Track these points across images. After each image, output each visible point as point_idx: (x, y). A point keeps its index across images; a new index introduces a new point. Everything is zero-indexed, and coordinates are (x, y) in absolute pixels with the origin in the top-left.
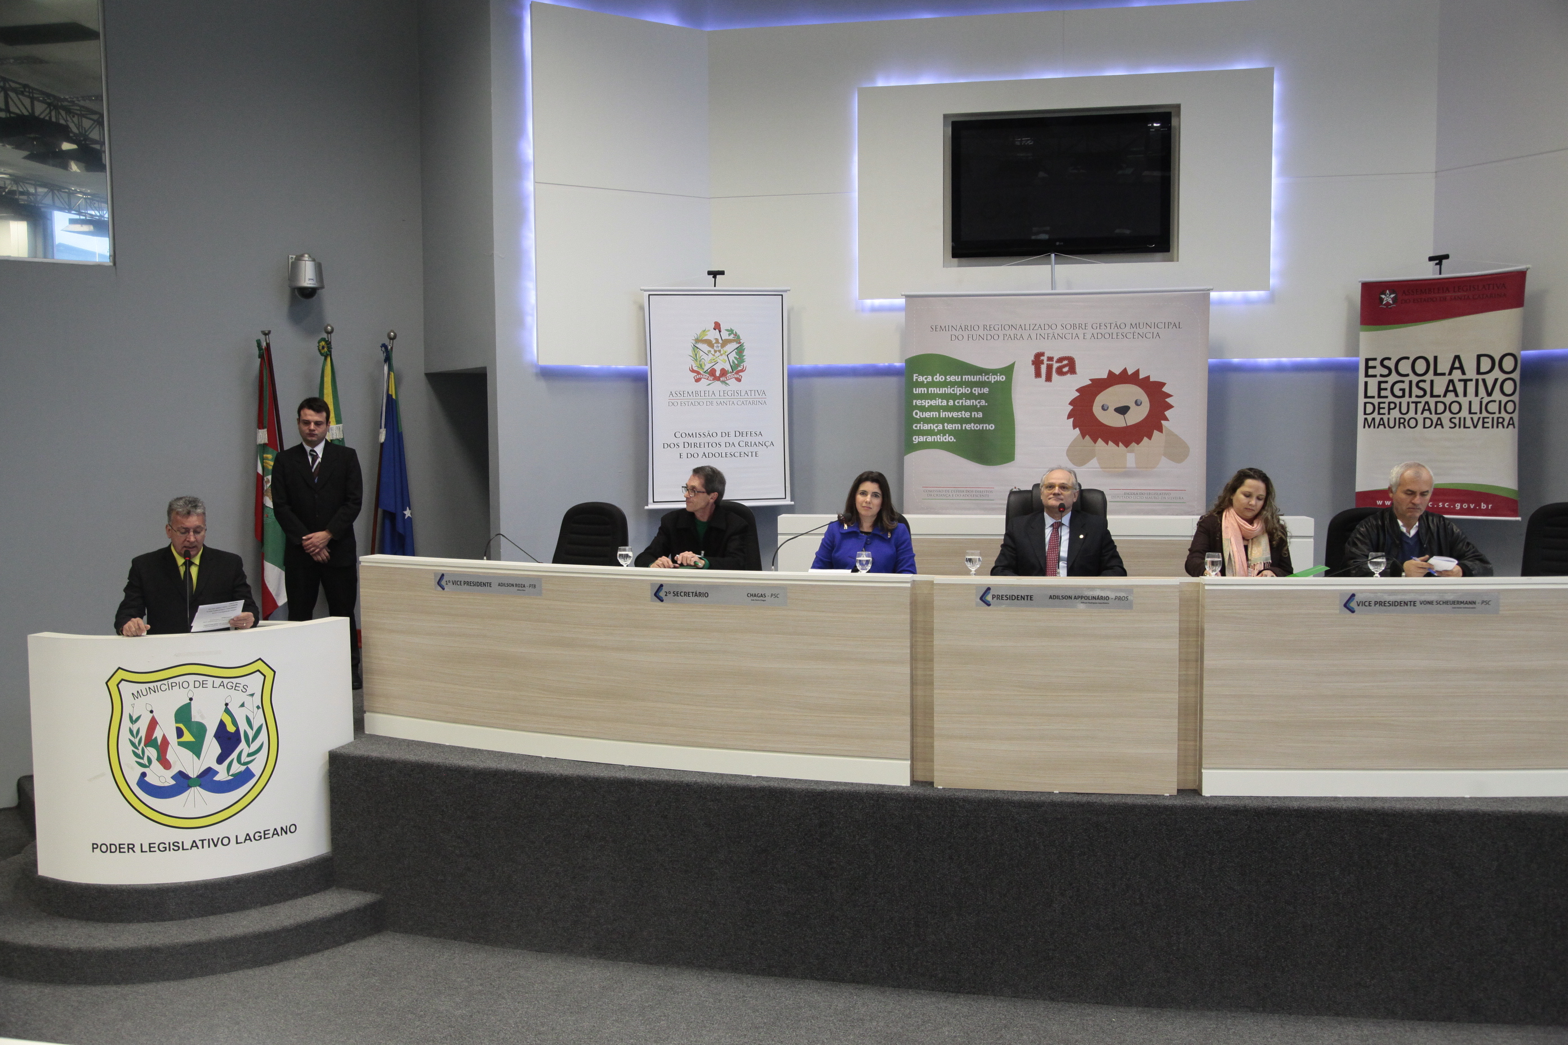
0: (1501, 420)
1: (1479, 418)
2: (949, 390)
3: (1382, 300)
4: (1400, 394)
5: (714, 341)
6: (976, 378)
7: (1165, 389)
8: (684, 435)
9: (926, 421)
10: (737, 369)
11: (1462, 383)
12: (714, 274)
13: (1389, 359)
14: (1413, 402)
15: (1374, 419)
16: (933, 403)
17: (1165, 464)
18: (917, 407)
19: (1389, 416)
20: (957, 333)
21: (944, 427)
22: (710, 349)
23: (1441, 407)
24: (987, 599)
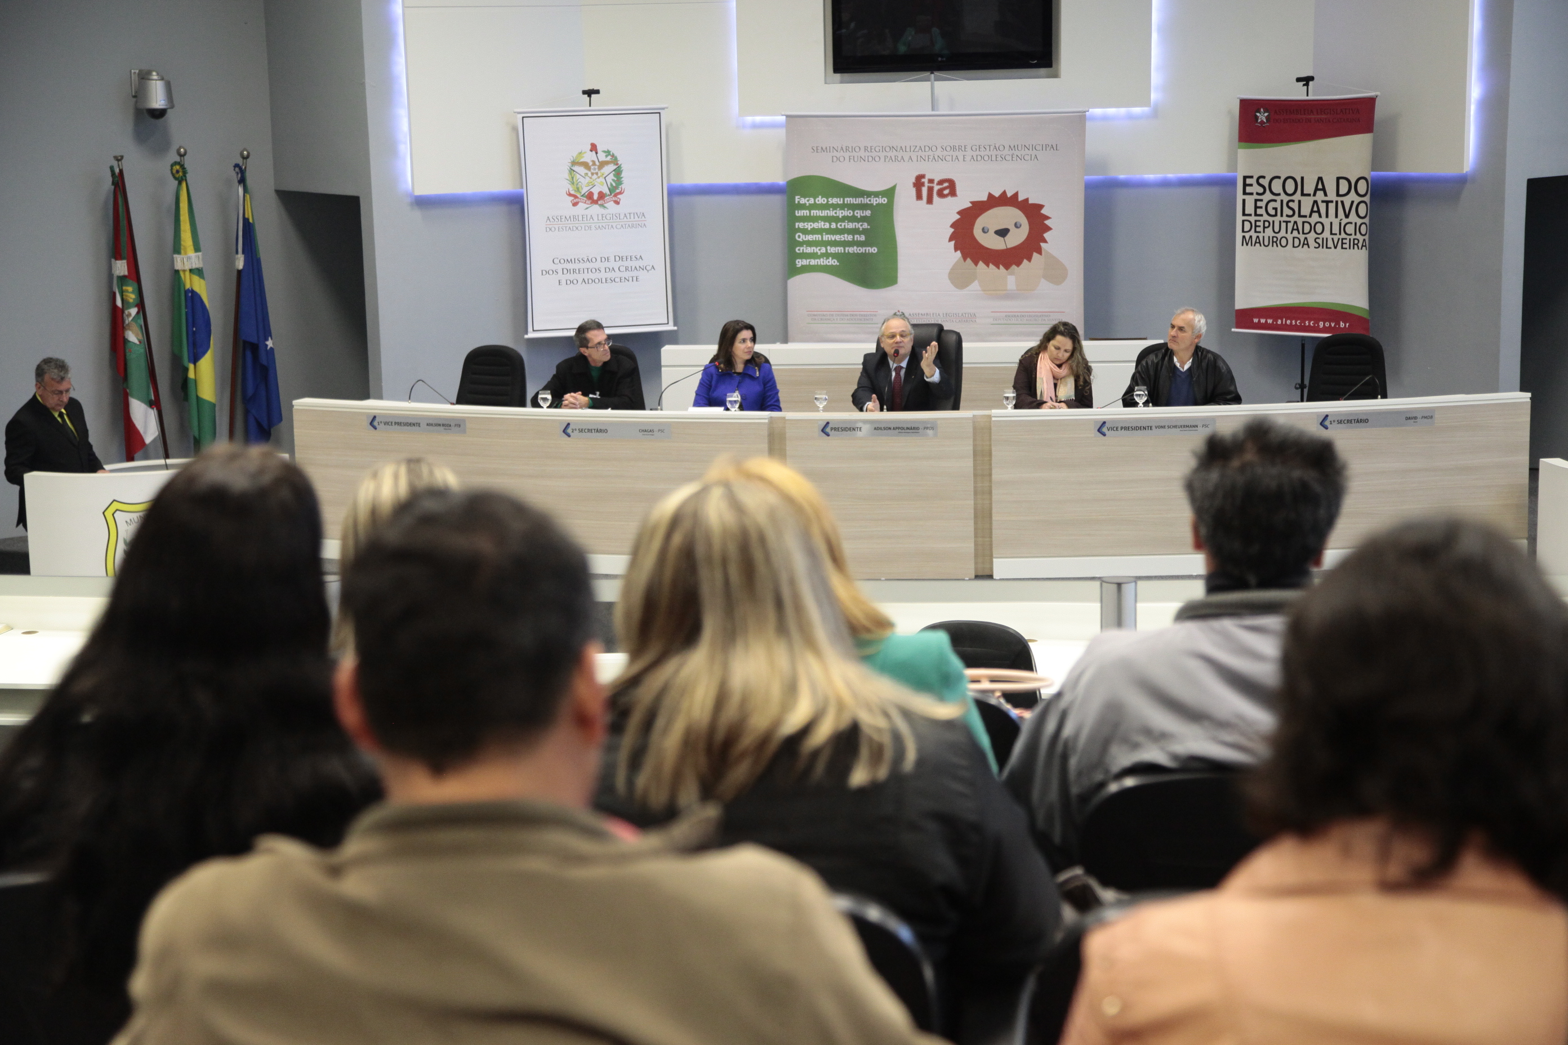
0: (1356, 242)
1: (1339, 239)
2: (831, 213)
3: (1257, 118)
4: (1273, 212)
5: (591, 164)
6: (858, 201)
7: (1043, 211)
8: (562, 261)
9: (809, 244)
10: (615, 192)
11: (1325, 204)
12: (589, 93)
13: (1264, 177)
14: (1284, 222)
15: (1251, 237)
16: (815, 225)
17: (1044, 286)
18: (799, 230)
19: (1264, 234)
20: (838, 155)
21: (826, 250)
22: (587, 171)
23: (1307, 227)
24: (828, 430)
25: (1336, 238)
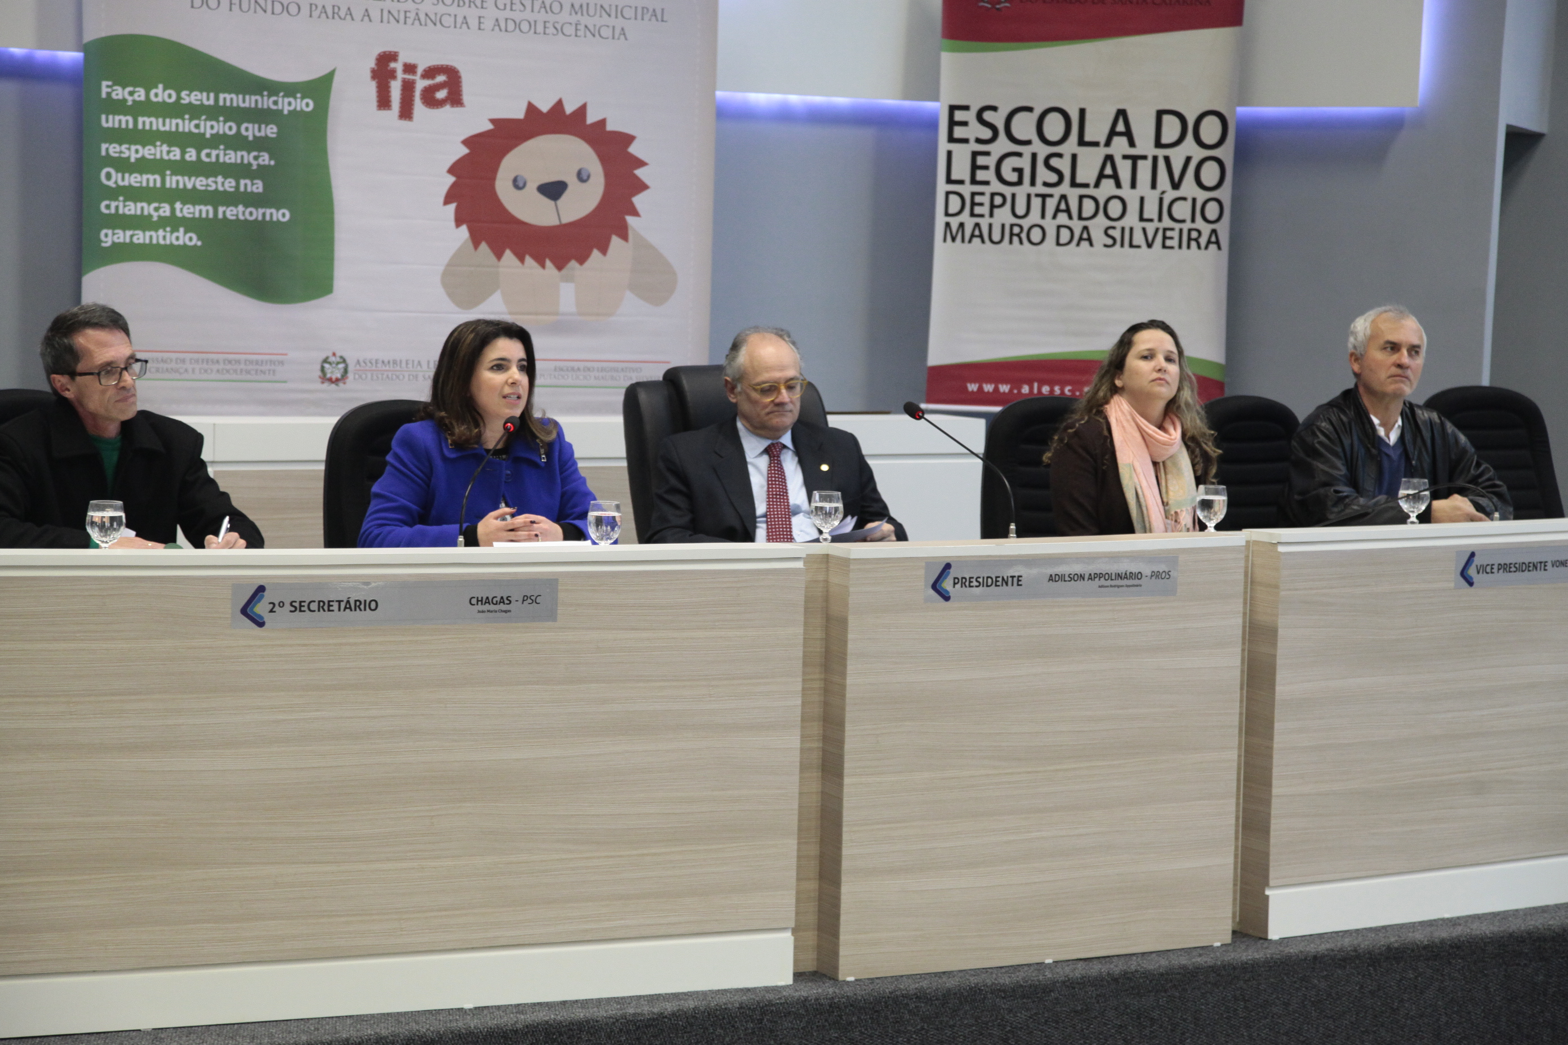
0: (1194, 235)
1: (1157, 230)
2: (186, 126)
4: (1013, 177)
6: (249, 101)
7: (634, 149)
9: (133, 194)
11: (1129, 162)
13: (994, 109)
14: (1037, 195)
15: (962, 225)
16: (148, 152)
18: (109, 160)
19: (991, 220)
23: (1089, 207)
24: (947, 585)
25: (1151, 228)
